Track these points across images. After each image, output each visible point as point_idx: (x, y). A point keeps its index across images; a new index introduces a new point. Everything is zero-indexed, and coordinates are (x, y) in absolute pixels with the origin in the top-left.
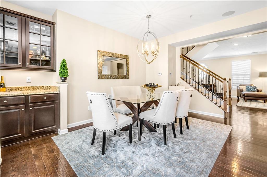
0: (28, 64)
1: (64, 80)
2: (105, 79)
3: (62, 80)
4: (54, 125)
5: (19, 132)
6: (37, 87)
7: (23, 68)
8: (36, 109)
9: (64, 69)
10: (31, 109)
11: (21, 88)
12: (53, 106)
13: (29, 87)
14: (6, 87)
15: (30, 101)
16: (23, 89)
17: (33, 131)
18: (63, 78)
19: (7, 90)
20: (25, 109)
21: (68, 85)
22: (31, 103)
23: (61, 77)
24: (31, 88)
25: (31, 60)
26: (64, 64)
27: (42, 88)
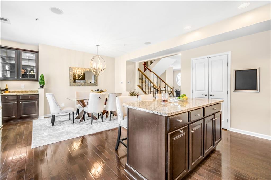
0: (21, 77)
1: (42, 87)
2: (76, 86)
3: (41, 87)
4: (35, 114)
5: (14, 115)
6: (28, 91)
7: (18, 79)
8: (24, 103)
9: (41, 80)
10: (21, 103)
11: (18, 91)
12: (35, 102)
13: (23, 91)
14: (9, 90)
15: (20, 99)
16: (19, 92)
17: (22, 116)
18: (41, 86)
19: (9, 92)
20: (17, 102)
21: (44, 90)
22: (21, 99)
23: (40, 85)
24: (24, 91)
25: (23, 75)
26: (42, 76)
27: (31, 91)
